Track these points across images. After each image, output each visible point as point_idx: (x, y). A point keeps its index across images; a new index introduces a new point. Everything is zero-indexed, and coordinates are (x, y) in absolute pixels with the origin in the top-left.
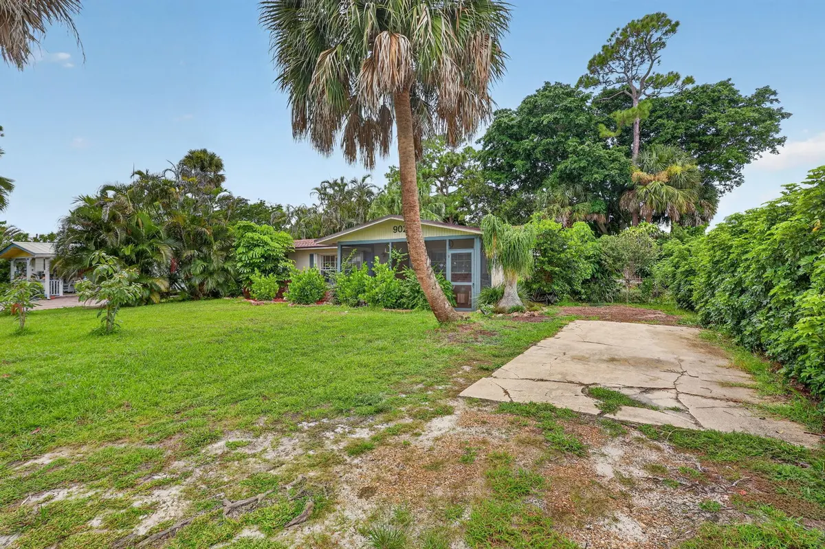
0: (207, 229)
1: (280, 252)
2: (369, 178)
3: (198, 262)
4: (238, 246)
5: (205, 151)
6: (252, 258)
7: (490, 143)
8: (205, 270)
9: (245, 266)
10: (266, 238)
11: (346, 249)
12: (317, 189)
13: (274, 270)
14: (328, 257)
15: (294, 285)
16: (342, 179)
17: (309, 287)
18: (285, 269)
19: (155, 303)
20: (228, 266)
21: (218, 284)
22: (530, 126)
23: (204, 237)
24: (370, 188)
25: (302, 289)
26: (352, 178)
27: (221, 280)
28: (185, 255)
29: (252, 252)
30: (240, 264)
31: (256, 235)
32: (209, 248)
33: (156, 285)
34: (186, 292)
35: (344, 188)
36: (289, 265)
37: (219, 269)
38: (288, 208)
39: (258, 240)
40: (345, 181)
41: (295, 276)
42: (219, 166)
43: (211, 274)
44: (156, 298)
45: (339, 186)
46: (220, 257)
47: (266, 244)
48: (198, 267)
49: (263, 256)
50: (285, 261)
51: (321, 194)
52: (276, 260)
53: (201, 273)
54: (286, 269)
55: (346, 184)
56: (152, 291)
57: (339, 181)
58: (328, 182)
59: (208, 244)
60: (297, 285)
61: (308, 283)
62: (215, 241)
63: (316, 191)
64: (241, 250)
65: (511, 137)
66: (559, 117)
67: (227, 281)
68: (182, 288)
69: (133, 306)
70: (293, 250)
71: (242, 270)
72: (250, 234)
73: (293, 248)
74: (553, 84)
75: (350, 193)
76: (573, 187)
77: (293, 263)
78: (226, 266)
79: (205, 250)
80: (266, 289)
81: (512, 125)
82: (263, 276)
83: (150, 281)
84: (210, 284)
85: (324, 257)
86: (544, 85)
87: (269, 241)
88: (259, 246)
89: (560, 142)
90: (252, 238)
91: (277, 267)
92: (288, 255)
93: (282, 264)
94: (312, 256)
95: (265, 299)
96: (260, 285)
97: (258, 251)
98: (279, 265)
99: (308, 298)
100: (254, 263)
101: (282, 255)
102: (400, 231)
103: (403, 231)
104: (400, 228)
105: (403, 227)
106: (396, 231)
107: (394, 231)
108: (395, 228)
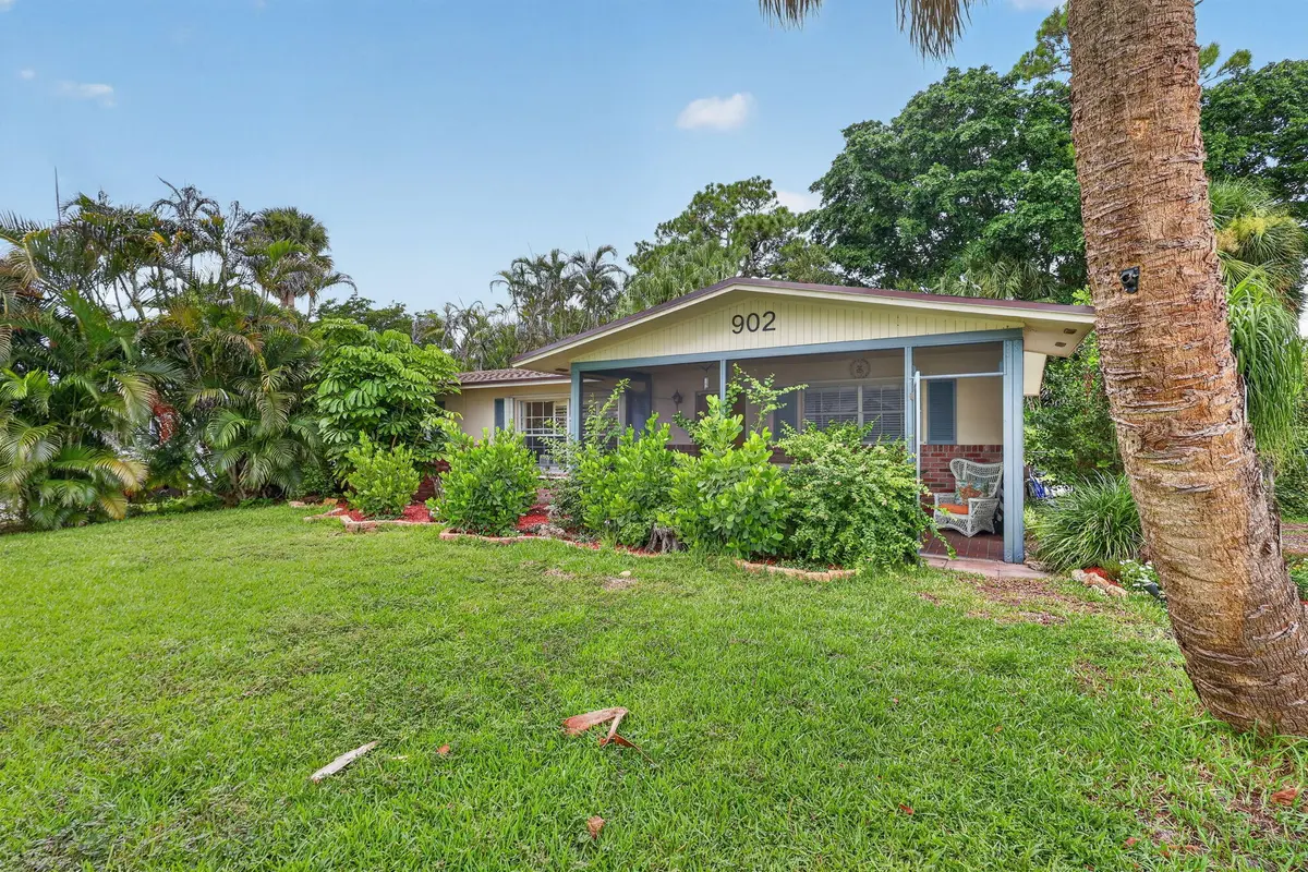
0: (250, 338)
1: (424, 393)
2: (609, 253)
3: (229, 415)
4: (323, 377)
5: (293, 213)
6: (355, 408)
7: (839, 188)
8: (244, 435)
9: (338, 427)
10: (392, 360)
11: (596, 380)
12: (504, 274)
13: (410, 438)
14: (537, 405)
15: (458, 479)
16: (554, 255)
17: (499, 483)
18: (437, 433)
19: (113, 519)
20: (301, 425)
21: (278, 470)
22: (928, 149)
23: (243, 358)
24: (610, 275)
25: (481, 492)
26: (572, 252)
27: (285, 460)
28: (194, 400)
29: (354, 393)
30: (324, 423)
31: (365, 353)
32: (254, 383)
33: (110, 474)
34: (207, 487)
35: (559, 273)
36: (447, 423)
37: (277, 433)
38: (447, 311)
39: (370, 364)
40: (561, 258)
41: (460, 452)
42: (319, 240)
43: (260, 445)
44: (116, 507)
45: (548, 269)
46: (278, 405)
47: (391, 372)
48: (224, 430)
49: (382, 403)
50: (438, 416)
51: (512, 283)
52: (415, 411)
53: (234, 443)
54: (439, 434)
55: (562, 265)
56: (103, 489)
57: (549, 260)
58: (527, 262)
59: (253, 375)
60: (466, 478)
61: (498, 475)
62: (270, 367)
63: (504, 278)
64: (327, 386)
65: (884, 171)
66: (990, 127)
67: (298, 463)
68: (197, 477)
69: (50, 529)
70: (457, 390)
71: (329, 436)
72: (350, 350)
73: (456, 385)
74: (964, 71)
75: (570, 285)
76: (1022, 266)
77: (456, 419)
78: (296, 428)
79: (243, 387)
80: (384, 484)
81: (890, 149)
82: (380, 451)
83: (96, 466)
84: (258, 472)
85: (529, 405)
86: (945, 74)
87: (398, 366)
88: (373, 378)
89: (992, 179)
90: (356, 359)
91: (418, 427)
92: (443, 401)
93: (429, 423)
94: (499, 404)
95: (383, 512)
96: (370, 474)
97: (371, 389)
98: (422, 424)
99: (496, 514)
100: (359, 419)
101: (430, 400)
102: (753, 327)
103: (761, 327)
104: (753, 319)
105: (761, 316)
106: (738, 329)
107: (734, 328)
108: (738, 321)
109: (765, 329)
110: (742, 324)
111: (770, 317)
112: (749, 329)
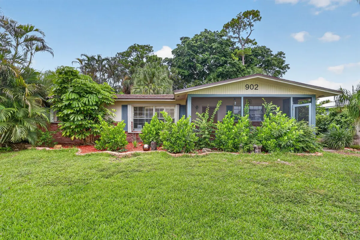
16: (99, 57)
57: (96, 58)
63: (78, 61)
77: (116, 111)
89: (218, 58)
94: (124, 107)
102: (252, 88)
103: (254, 88)
104: (252, 86)
105: (254, 86)
106: (247, 88)
107: (246, 88)
108: (247, 86)
109: (255, 89)
110: (249, 87)
111: (256, 86)
112: (251, 89)
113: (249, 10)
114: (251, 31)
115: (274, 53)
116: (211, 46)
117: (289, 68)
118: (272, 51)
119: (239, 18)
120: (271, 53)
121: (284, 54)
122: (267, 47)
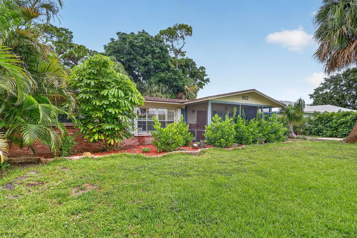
103: (246, 99)
104: (245, 97)
107: (242, 98)
111: (247, 97)
113: (184, 24)
114: (184, 43)
115: (198, 67)
116: (153, 49)
117: (209, 82)
118: (196, 65)
119: (175, 28)
120: (196, 66)
121: (205, 69)
122: (194, 61)
